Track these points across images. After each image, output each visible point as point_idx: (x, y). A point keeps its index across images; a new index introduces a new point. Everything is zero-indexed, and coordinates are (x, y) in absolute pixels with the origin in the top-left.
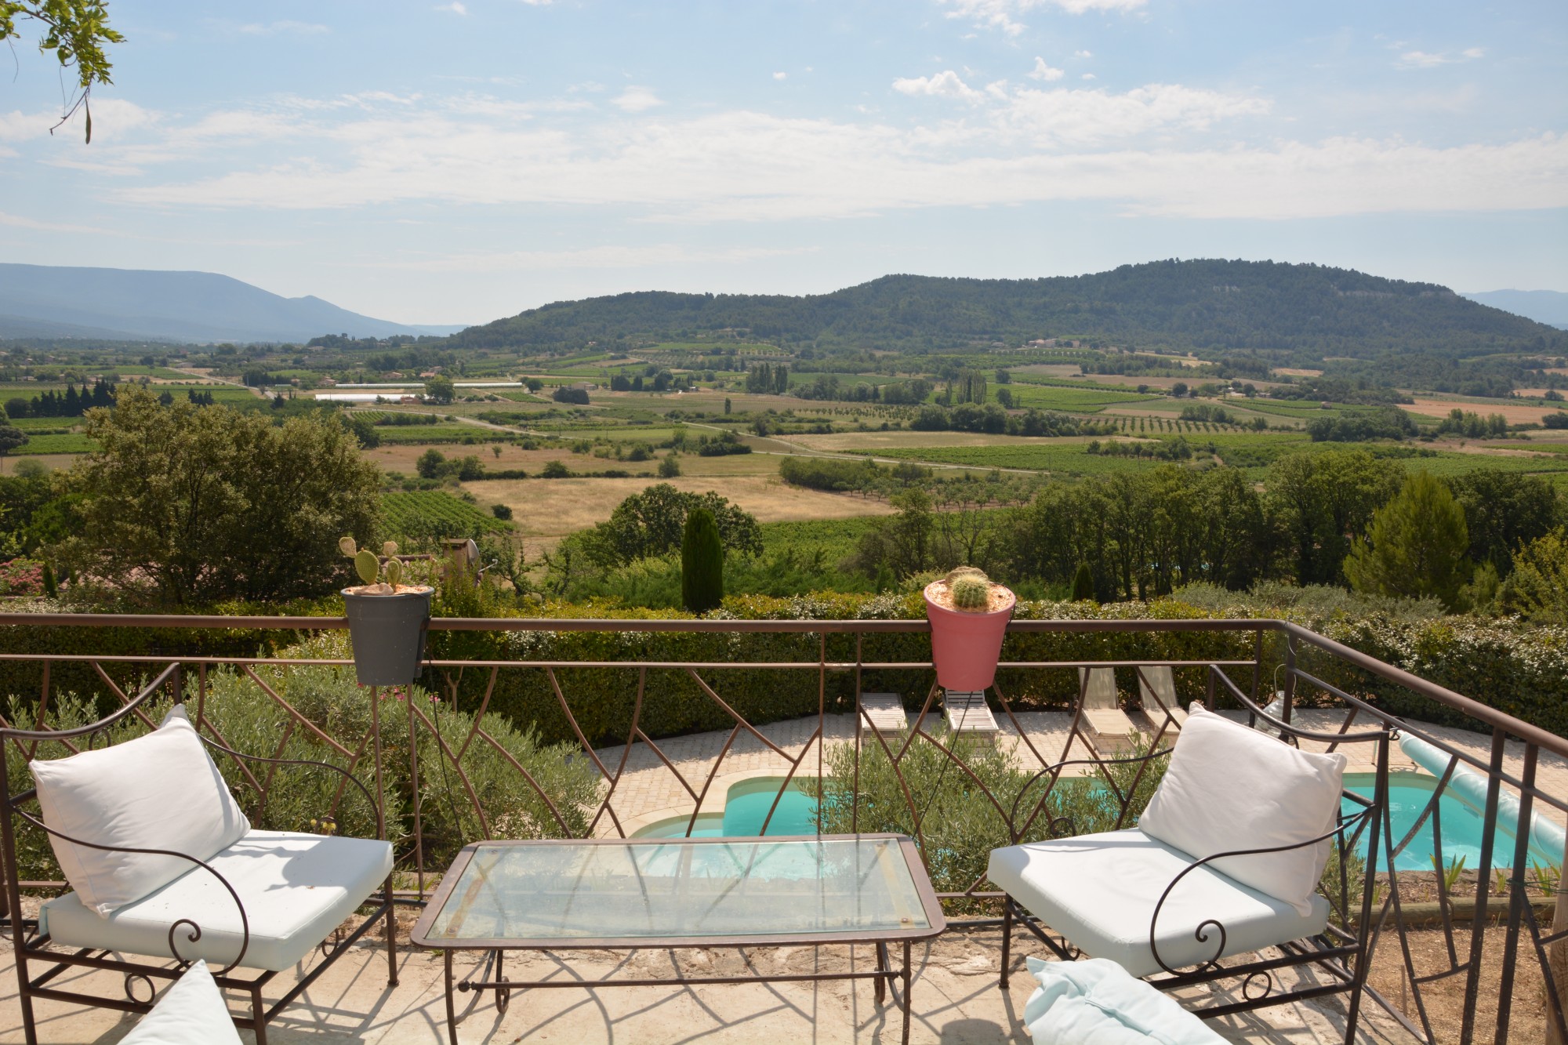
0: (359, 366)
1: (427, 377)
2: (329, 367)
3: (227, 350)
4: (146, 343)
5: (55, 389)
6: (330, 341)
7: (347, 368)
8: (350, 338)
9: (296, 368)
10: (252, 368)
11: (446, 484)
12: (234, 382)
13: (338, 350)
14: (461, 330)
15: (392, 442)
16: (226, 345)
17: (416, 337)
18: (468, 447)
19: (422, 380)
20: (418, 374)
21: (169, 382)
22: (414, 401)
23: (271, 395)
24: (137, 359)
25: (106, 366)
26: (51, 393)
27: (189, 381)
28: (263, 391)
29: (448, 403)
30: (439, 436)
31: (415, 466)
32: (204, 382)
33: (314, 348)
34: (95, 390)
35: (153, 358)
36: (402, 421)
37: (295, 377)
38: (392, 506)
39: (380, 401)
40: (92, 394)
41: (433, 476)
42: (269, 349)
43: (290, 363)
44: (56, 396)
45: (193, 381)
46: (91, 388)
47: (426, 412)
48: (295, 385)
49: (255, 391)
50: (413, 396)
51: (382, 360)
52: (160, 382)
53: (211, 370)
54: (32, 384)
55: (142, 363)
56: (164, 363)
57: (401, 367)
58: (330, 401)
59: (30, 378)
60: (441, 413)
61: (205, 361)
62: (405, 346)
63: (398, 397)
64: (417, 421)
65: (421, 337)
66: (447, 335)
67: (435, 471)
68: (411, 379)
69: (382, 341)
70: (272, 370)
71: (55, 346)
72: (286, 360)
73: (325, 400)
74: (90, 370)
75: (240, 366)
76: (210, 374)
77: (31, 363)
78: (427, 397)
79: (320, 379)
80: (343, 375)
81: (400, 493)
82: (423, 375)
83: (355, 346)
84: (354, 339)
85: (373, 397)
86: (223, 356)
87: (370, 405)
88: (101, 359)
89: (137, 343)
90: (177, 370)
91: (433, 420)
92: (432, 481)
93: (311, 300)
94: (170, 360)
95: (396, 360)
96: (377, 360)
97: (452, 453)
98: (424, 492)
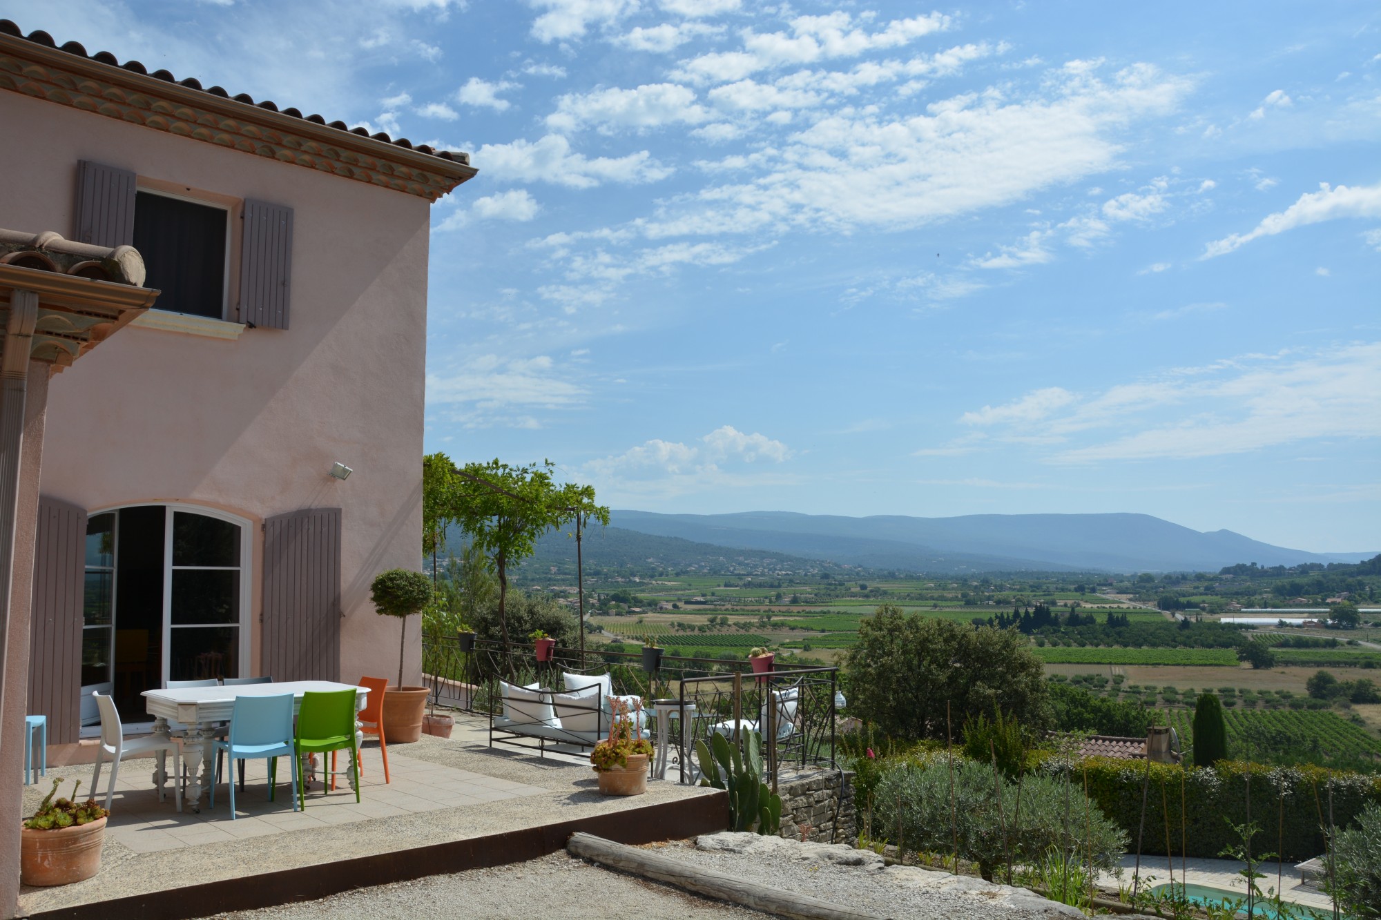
0: (1266, 592)
1: (1333, 603)
2: (1237, 593)
3: (1147, 578)
4: (1082, 574)
5: (1005, 611)
6: (1240, 570)
7: (1254, 593)
8: (1259, 566)
9: (1206, 594)
10: (1168, 594)
11: (1336, 705)
12: (1151, 607)
13: (1247, 578)
14: (1373, 557)
15: (1287, 663)
16: (1145, 575)
17: (1325, 565)
18: (1367, 671)
19: (1328, 605)
20: (1324, 600)
21: (1095, 606)
22: (1316, 625)
23: (1180, 617)
24: (1072, 587)
25: (1048, 593)
26: (1002, 614)
27: (1112, 605)
28: (1173, 615)
29: (1353, 628)
30: (1337, 659)
31: (1305, 686)
32: (1124, 606)
33: (1224, 577)
34: (1034, 613)
35: (1085, 585)
36: (1300, 643)
37: (1204, 602)
38: (1275, 722)
39: (1282, 624)
40: (1032, 615)
41: (1323, 697)
42: (1184, 578)
43: (1202, 590)
44: (1006, 617)
45: (1115, 606)
46: (1031, 610)
47: (1327, 636)
48: (1203, 609)
49: (1167, 614)
50: (1315, 620)
51: (1288, 587)
52: (1088, 606)
53: (1131, 596)
54: (992, 607)
55: (1076, 590)
56: (1093, 590)
57: (1307, 593)
58: (1233, 624)
59: (991, 603)
60: (1342, 637)
61: (1127, 588)
62: (1314, 574)
63: (1300, 621)
64: (1316, 644)
65: (1331, 565)
66: (1358, 562)
67: (1324, 692)
68: (1316, 605)
69: (1290, 569)
70: (1184, 596)
71: (1012, 577)
72: (1198, 588)
73: (1229, 623)
74: (1035, 596)
75: (1156, 592)
76: (1130, 600)
77: (993, 591)
78: (1330, 622)
79: (1227, 604)
80: (1249, 601)
81: (1286, 710)
82: (1329, 600)
83: (1264, 573)
84: (1263, 567)
85: (1276, 621)
86: (1144, 584)
87: (1272, 628)
88: (1044, 587)
89: (1074, 574)
90: (1104, 596)
91: (1333, 644)
92: (1321, 702)
93: (1224, 533)
94: (1098, 588)
95: (1302, 587)
96: (1283, 587)
97: (1341, 676)
98: (1311, 711)
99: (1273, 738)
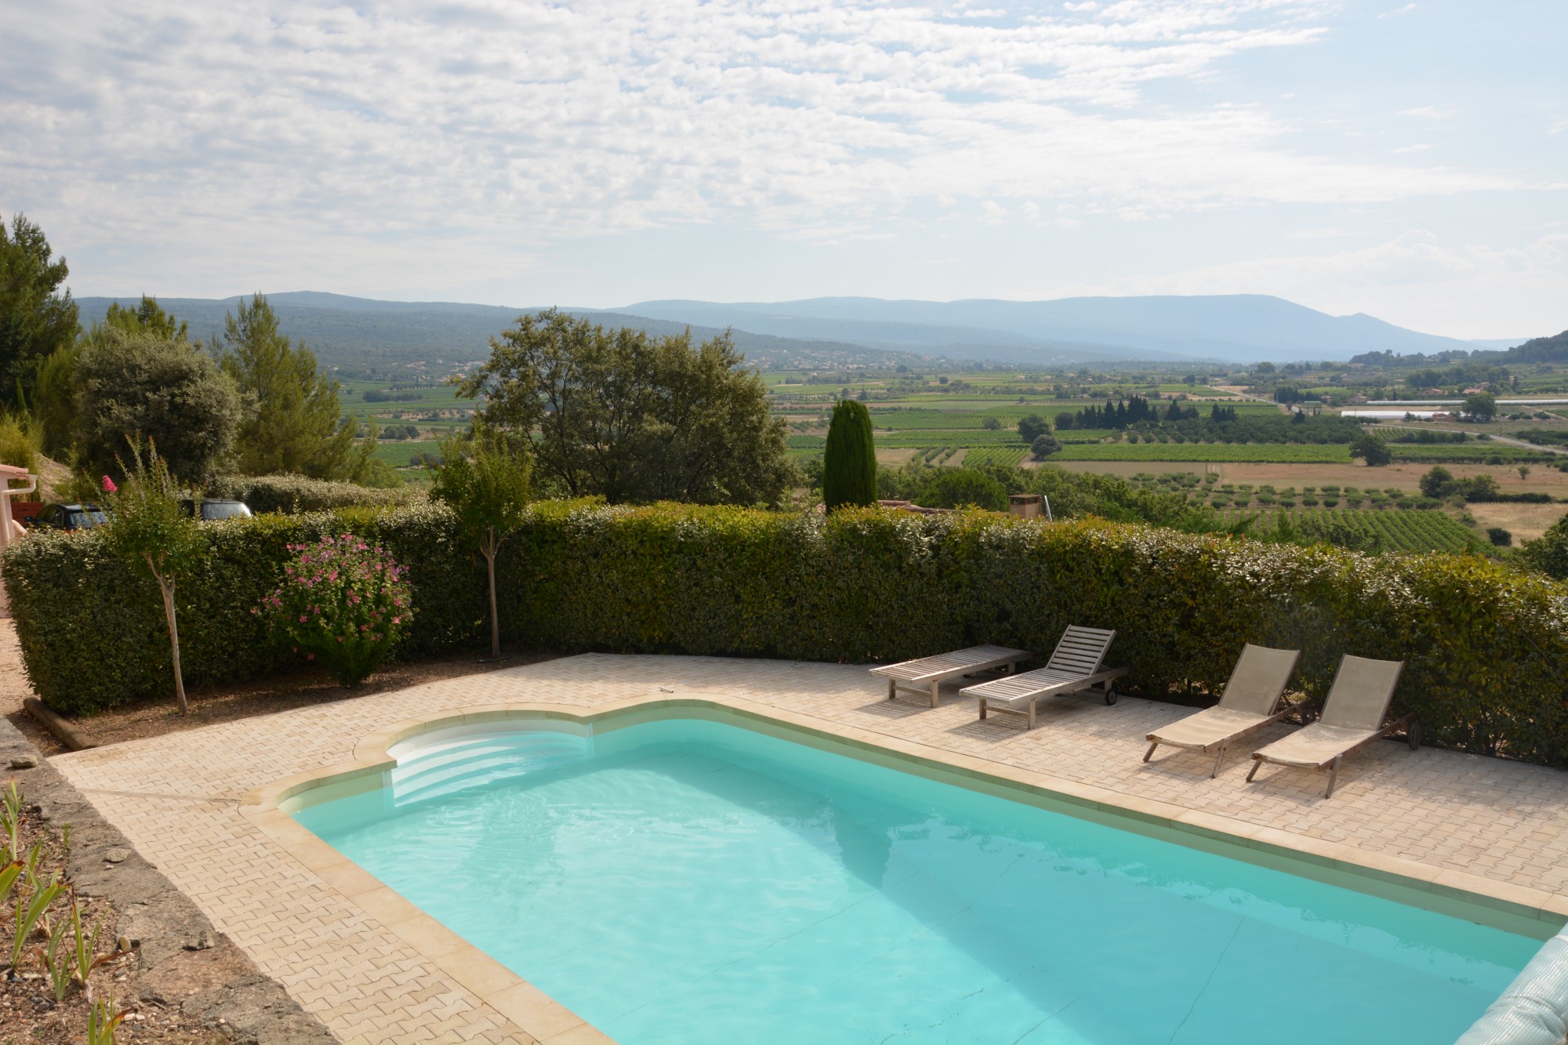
0: (1398, 383)
1: (1471, 394)
2: (1366, 384)
3: (1266, 368)
4: (1195, 363)
5: (1096, 404)
6: (1374, 357)
7: (1385, 384)
8: (1394, 354)
9: (1331, 385)
10: (1287, 386)
11: (1450, 504)
12: (1265, 399)
13: (1380, 367)
14: (1523, 343)
15: (1405, 460)
16: (1264, 364)
17: (1470, 352)
18: (1493, 467)
19: (1461, 395)
20: (1461, 390)
21: (1203, 399)
22: (1447, 418)
23: (1295, 409)
24: (1181, 378)
25: (1152, 384)
26: (1093, 407)
27: (1223, 398)
28: (1289, 408)
29: (1488, 421)
30: (1462, 455)
31: (1418, 484)
32: (1236, 399)
33: (1353, 366)
34: (1130, 405)
35: (1194, 377)
36: (1426, 438)
37: (1326, 393)
38: (1377, 523)
39: (1409, 418)
40: (1127, 409)
41: (1437, 496)
42: (1308, 367)
43: (1327, 380)
44: (1097, 411)
45: (1226, 398)
46: (1126, 403)
47: (1456, 430)
48: (1325, 401)
49: (1283, 406)
50: (1447, 413)
51: (1423, 377)
52: (1196, 398)
53: (1246, 387)
54: (1086, 400)
55: (1185, 381)
56: (1204, 381)
57: (1444, 383)
58: (1354, 417)
59: (1085, 396)
60: (1472, 431)
61: (1243, 379)
62: (1455, 363)
63: (1430, 414)
64: (1443, 439)
65: (1476, 352)
66: (1506, 349)
67: (1438, 490)
68: (1452, 396)
69: (1430, 357)
70: (1306, 387)
71: (1115, 367)
72: (1323, 378)
73: (1349, 417)
74: (1137, 388)
75: (1275, 383)
76: (1245, 392)
77: (1091, 383)
78: (1463, 415)
79: (1352, 396)
80: (1378, 393)
81: (1392, 511)
82: (1467, 391)
83: (1400, 361)
84: (1399, 355)
85: (1402, 413)
86: (1261, 374)
87: (1398, 422)
88: (1149, 379)
89: (1186, 364)
90: (1215, 388)
91: (1461, 438)
92: (1433, 500)
93: (1361, 318)
94: (1210, 379)
95: (1439, 376)
96: (1418, 377)
97: (1458, 472)
98: (1419, 511)
99: (1331, 534)
